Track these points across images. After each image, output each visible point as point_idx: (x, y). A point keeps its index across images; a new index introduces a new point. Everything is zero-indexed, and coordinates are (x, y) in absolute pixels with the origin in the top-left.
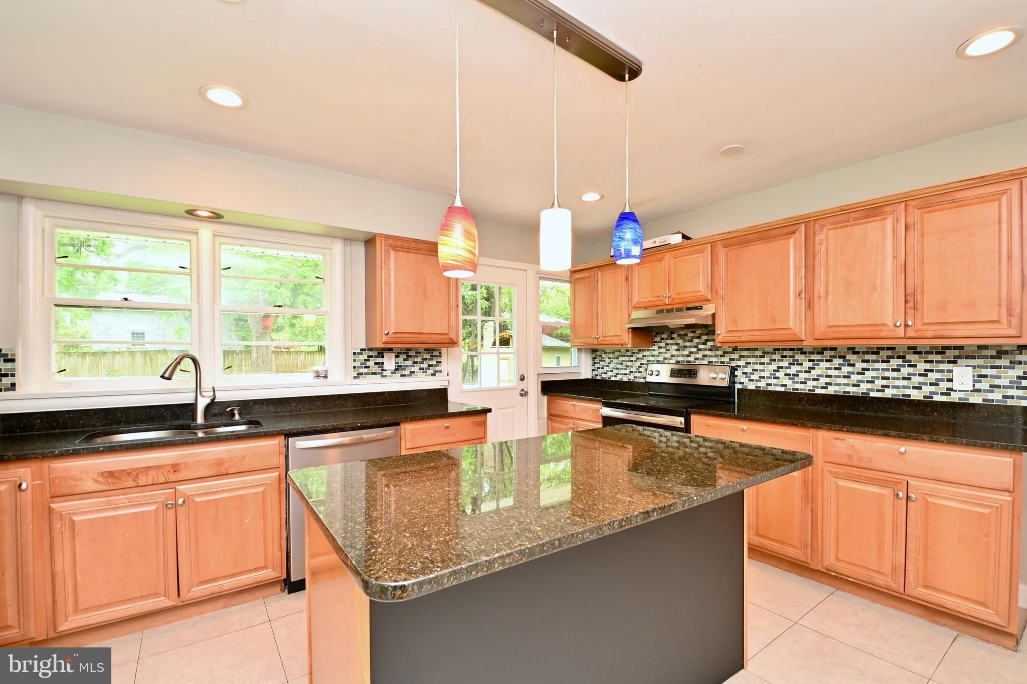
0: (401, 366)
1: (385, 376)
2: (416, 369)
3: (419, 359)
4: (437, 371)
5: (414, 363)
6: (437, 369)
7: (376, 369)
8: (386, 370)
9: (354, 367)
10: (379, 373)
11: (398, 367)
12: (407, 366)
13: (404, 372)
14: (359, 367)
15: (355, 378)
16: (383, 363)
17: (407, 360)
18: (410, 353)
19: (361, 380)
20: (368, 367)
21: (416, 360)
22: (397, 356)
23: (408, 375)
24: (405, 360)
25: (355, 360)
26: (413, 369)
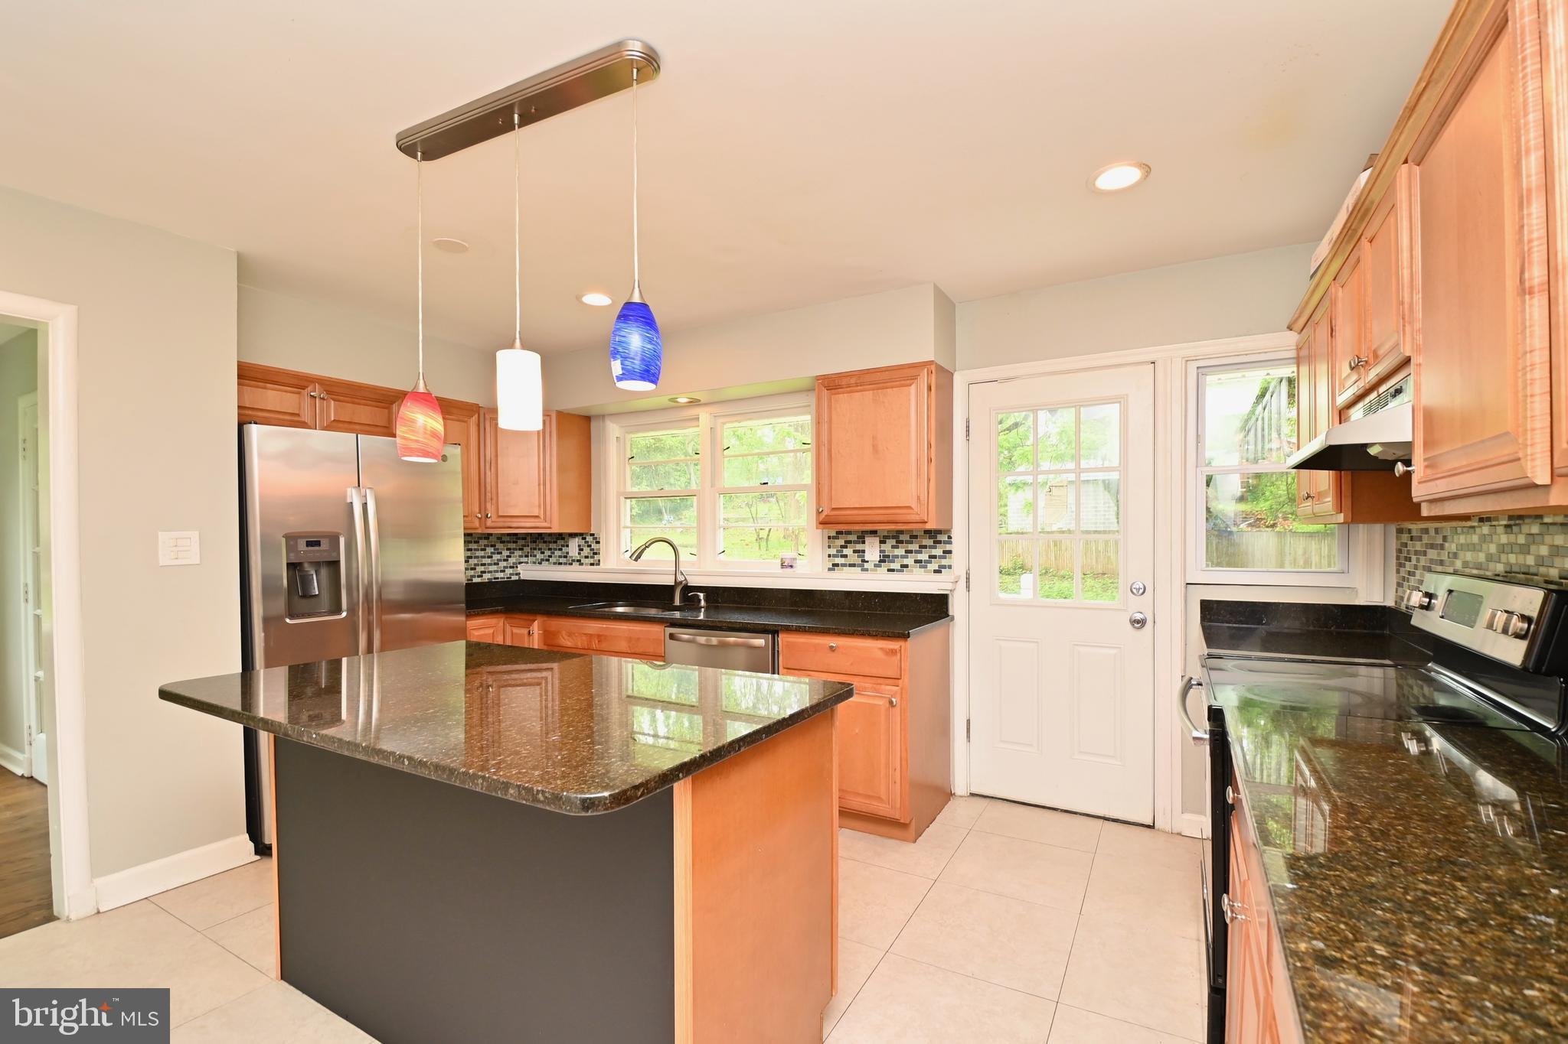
0: (888, 556)
1: (867, 570)
2: (910, 561)
3: (914, 547)
4: (944, 567)
5: (907, 552)
6: (944, 562)
7: (854, 558)
8: (868, 562)
9: (829, 556)
10: (859, 566)
11: (884, 559)
12: (897, 557)
13: (893, 566)
14: (834, 556)
15: (829, 569)
16: (864, 551)
17: (897, 547)
18: (902, 537)
19: (836, 573)
20: (845, 556)
21: (911, 547)
22: (882, 542)
23: (898, 571)
24: (893, 547)
25: (829, 547)
26: (906, 561)
